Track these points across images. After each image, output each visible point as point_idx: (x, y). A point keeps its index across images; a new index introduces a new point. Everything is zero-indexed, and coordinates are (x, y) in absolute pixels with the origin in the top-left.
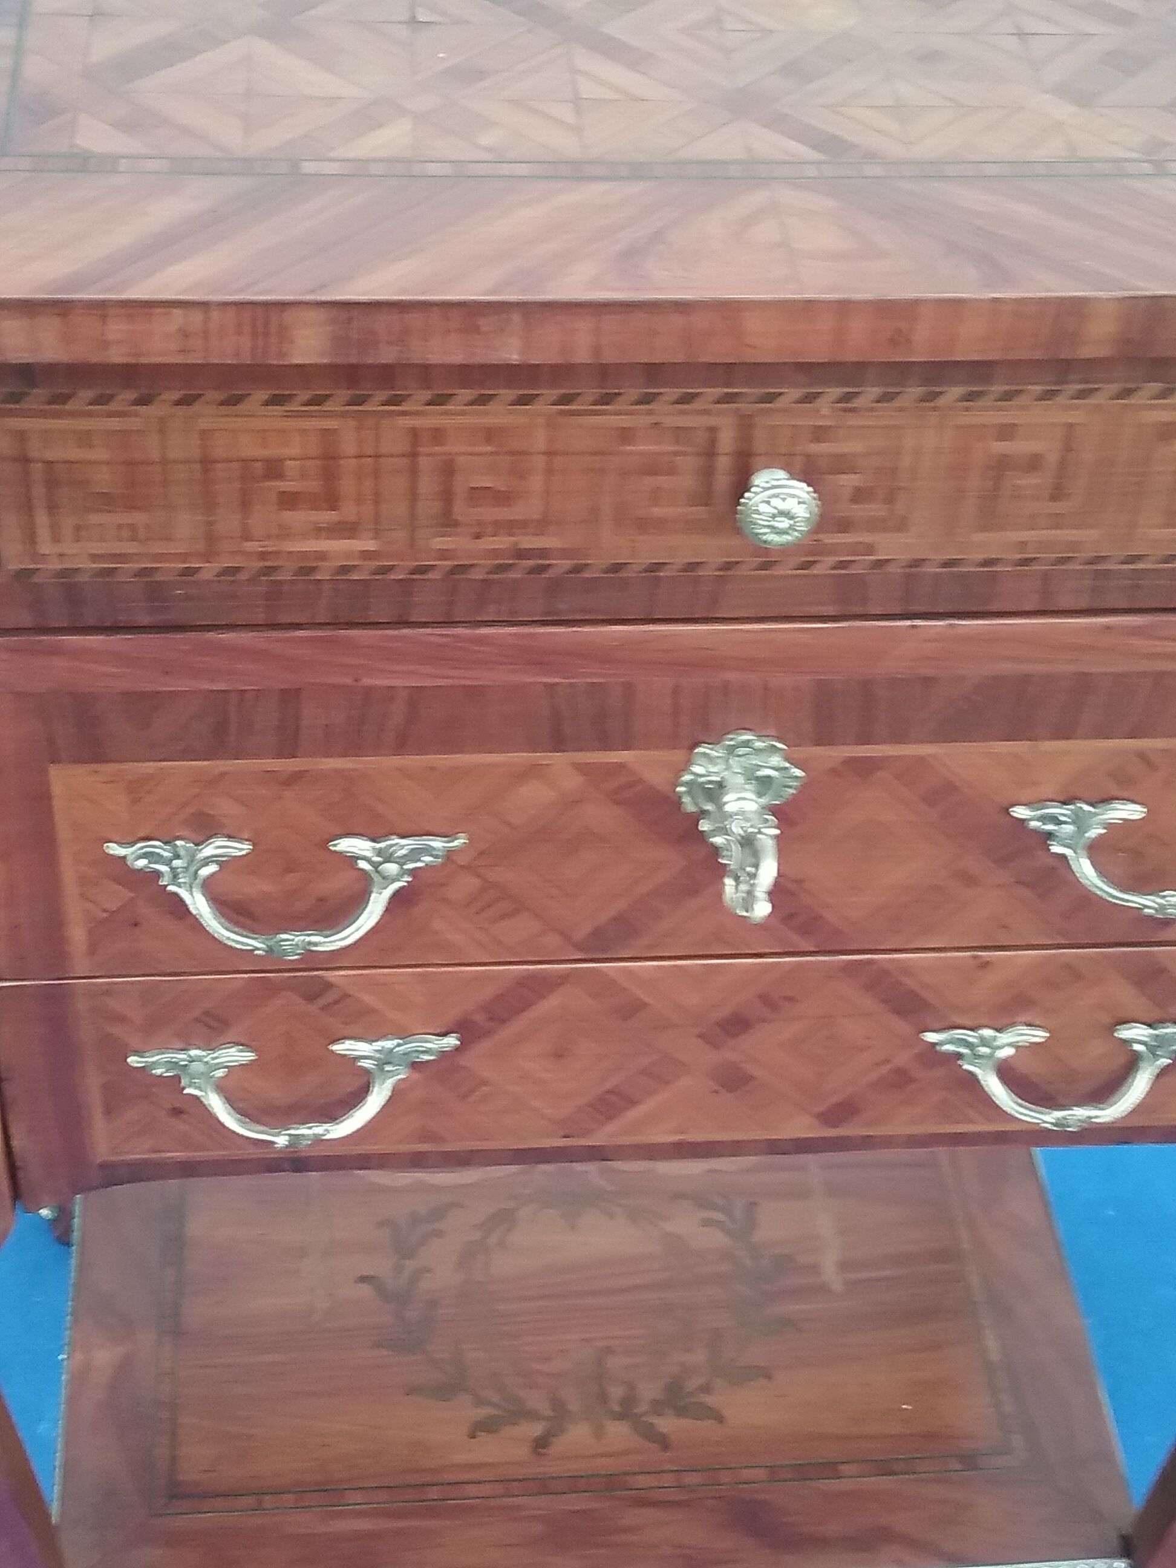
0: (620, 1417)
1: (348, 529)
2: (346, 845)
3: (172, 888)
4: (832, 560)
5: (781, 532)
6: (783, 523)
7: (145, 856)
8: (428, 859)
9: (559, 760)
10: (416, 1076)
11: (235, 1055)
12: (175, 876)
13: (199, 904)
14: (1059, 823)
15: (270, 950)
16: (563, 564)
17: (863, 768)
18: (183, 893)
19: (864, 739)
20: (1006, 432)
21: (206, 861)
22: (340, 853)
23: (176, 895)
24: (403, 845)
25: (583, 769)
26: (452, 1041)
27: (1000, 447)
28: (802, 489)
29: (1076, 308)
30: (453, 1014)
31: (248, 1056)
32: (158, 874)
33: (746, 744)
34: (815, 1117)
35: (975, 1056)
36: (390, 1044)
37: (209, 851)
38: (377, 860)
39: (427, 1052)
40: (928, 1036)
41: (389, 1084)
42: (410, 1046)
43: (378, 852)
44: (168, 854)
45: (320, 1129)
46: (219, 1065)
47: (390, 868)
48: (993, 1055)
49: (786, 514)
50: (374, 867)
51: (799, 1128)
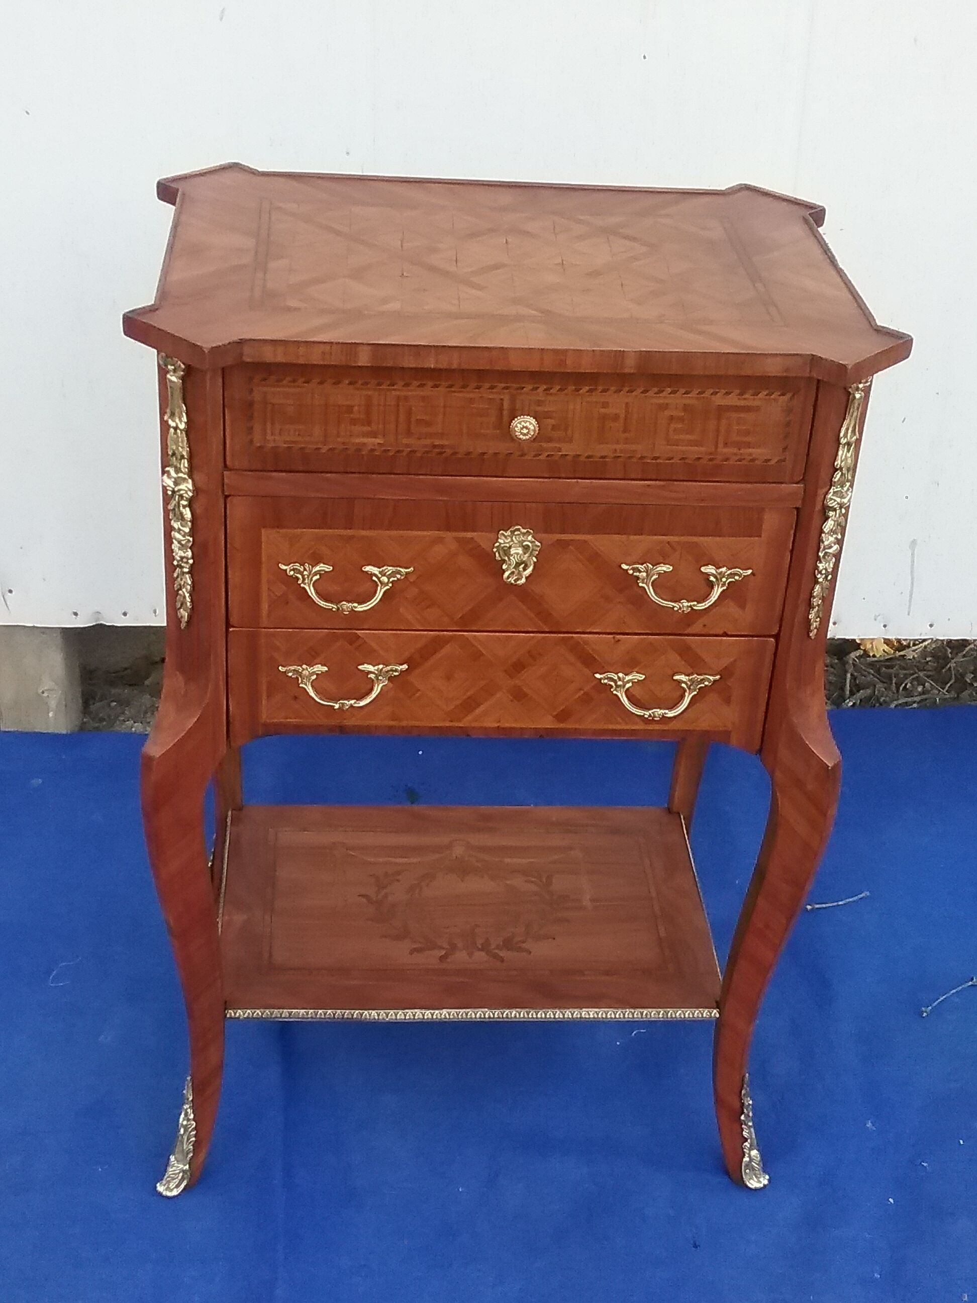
0: (482, 950)
1: (374, 435)
2: (368, 568)
3: (302, 585)
4: (547, 454)
5: (525, 435)
6: (525, 431)
7: (294, 570)
8: (399, 576)
9: (449, 536)
10: (391, 685)
11: (320, 668)
12: (304, 579)
13: (311, 592)
14: (640, 572)
15: (338, 609)
16: (449, 451)
17: (563, 545)
18: (307, 588)
19: (563, 532)
20: (605, 405)
21: (315, 574)
22: (366, 572)
23: (304, 588)
24: (390, 570)
25: (457, 539)
26: (405, 667)
27: (604, 410)
28: (533, 421)
30: (407, 654)
31: (325, 669)
32: (298, 579)
33: (518, 530)
34: (554, 717)
35: (617, 686)
36: (381, 666)
37: (317, 568)
38: (380, 576)
39: (396, 671)
40: (598, 676)
41: (381, 685)
42: (389, 668)
43: (380, 572)
44: (302, 570)
45: (352, 702)
46: (314, 673)
47: (385, 579)
48: (624, 686)
49: (526, 428)
50: (379, 578)
51: (547, 723)
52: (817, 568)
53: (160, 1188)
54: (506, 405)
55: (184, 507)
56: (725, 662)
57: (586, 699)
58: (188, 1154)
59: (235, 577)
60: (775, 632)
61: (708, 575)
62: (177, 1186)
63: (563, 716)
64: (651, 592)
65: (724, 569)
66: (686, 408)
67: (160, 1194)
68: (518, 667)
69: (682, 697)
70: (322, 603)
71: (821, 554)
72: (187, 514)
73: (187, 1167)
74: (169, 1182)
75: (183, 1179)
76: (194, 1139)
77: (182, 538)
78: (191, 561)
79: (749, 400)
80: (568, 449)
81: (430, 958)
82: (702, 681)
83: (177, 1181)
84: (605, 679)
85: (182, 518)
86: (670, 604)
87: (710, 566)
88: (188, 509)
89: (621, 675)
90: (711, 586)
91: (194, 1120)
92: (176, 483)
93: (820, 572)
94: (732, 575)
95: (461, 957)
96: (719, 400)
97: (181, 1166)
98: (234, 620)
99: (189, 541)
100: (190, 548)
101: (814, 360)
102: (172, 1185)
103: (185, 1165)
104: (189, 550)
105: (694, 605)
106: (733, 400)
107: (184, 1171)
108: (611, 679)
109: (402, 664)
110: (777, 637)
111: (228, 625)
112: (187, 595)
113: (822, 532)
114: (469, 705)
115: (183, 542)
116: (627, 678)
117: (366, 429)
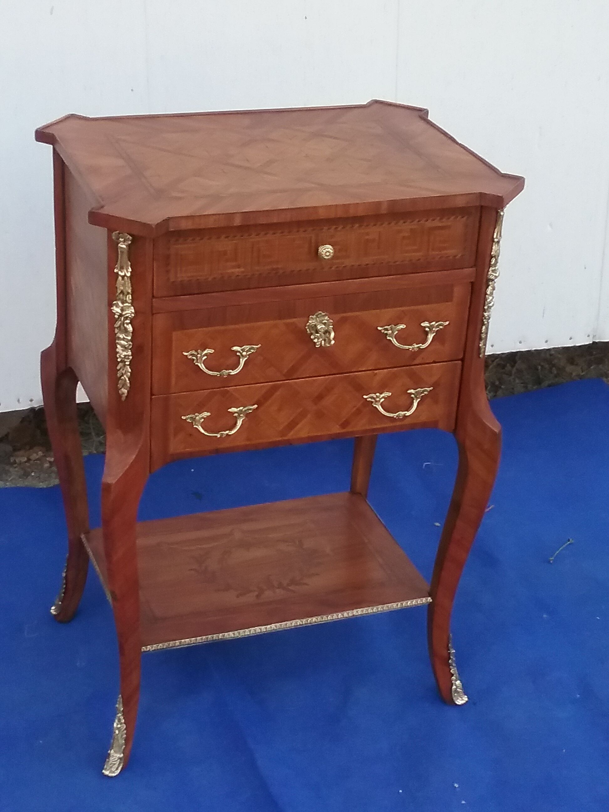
0: (279, 588)
1: (239, 267)
2: (235, 348)
3: (197, 363)
4: (336, 266)
5: (328, 256)
6: (328, 254)
7: (191, 355)
8: (252, 351)
9: (280, 322)
10: (247, 419)
11: (206, 414)
12: (197, 360)
13: (202, 366)
14: (388, 330)
15: (220, 375)
16: (281, 272)
18: (199, 365)
19: (345, 312)
20: (368, 234)
21: (204, 356)
22: (233, 350)
23: (197, 365)
24: (247, 347)
25: (285, 324)
26: (256, 406)
27: (367, 237)
28: (330, 247)
29: (379, 203)
30: (255, 400)
31: (209, 414)
32: (194, 360)
33: (321, 313)
34: (340, 426)
35: (376, 401)
36: (241, 408)
37: (205, 352)
38: (241, 352)
39: (250, 409)
40: (365, 397)
41: (241, 420)
42: (246, 409)
43: (242, 350)
44: (196, 353)
45: (227, 432)
46: (202, 418)
47: (244, 353)
48: (379, 401)
49: (328, 252)
50: (241, 354)
51: (336, 429)
52: (484, 316)
53: (106, 773)
54: (313, 241)
55: (127, 324)
56: (434, 379)
57: (358, 412)
58: (122, 746)
59: (157, 363)
60: (461, 357)
61: (425, 327)
62: (117, 769)
63: (345, 424)
64: (394, 341)
65: (434, 323)
66: (412, 230)
67: (107, 776)
68: (320, 398)
69: (412, 403)
70: (210, 373)
71: (486, 307)
72: (130, 328)
73: (122, 755)
74: (111, 767)
75: (120, 763)
76: (125, 736)
77: (126, 344)
78: (131, 357)
79: (445, 222)
80: (348, 262)
81: (250, 598)
82: (424, 391)
83: (116, 766)
84: (369, 398)
85: (126, 331)
86: (407, 347)
87: (426, 322)
88: (130, 325)
89: (378, 394)
90: (427, 333)
91: (125, 723)
92: (122, 310)
93: (485, 318)
94: (438, 326)
95: (268, 594)
96: (430, 224)
97: (118, 755)
98: (155, 391)
99: (130, 345)
100: (130, 349)
101: (482, 195)
102: (113, 769)
103: (120, 754)
104: (130, 351)
105: (421, 346)
106: (437, 223)
107: (120, 758)
108: (372, 398)
109: (254, 405)
110: (462, 360)
111: (152, 394)
112: (127, 379)
113: (486, 294)
114: (292, 425)
115: (126, 346)
116: (382, 396)
117: (234, 264)
